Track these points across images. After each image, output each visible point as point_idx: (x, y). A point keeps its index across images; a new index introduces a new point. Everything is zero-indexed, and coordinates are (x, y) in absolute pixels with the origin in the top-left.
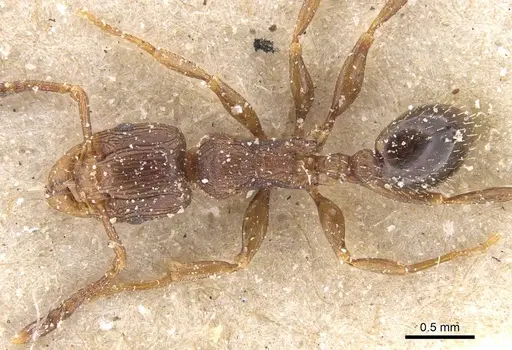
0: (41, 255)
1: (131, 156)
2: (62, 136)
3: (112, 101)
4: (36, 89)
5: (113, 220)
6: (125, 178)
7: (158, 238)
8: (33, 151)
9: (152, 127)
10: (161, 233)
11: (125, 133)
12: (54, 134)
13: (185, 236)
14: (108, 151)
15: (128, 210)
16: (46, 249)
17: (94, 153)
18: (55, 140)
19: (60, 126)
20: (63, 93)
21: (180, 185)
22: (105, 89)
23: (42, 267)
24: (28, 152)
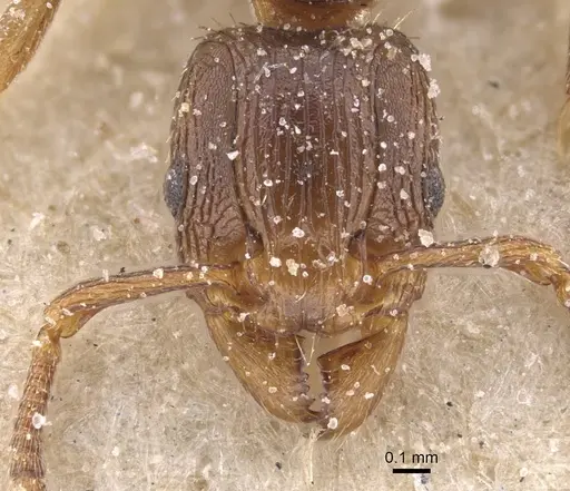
0: (491, 472)
1: (259, 158)
2: (176, 376)
3: (98, 235)
4: (41, 421)
5: (426, 239)
6: (317, 181)
7: (488, 157)
8: (205, 460)
9: (185, 107)
10: (477, 149)
11: (194, 181)
12: (168, 398)
13: (495, 85)
14: (237, 224)
15: (404, 195)
16: (475, 459)
17: (236, 265)
18: (184, 398)
19: (147, 380)
20: (58, 354)
21: (354, 42)
22: (62, 246)
23: (524, 472)
24: (205, 471)
